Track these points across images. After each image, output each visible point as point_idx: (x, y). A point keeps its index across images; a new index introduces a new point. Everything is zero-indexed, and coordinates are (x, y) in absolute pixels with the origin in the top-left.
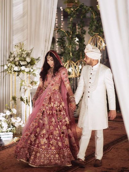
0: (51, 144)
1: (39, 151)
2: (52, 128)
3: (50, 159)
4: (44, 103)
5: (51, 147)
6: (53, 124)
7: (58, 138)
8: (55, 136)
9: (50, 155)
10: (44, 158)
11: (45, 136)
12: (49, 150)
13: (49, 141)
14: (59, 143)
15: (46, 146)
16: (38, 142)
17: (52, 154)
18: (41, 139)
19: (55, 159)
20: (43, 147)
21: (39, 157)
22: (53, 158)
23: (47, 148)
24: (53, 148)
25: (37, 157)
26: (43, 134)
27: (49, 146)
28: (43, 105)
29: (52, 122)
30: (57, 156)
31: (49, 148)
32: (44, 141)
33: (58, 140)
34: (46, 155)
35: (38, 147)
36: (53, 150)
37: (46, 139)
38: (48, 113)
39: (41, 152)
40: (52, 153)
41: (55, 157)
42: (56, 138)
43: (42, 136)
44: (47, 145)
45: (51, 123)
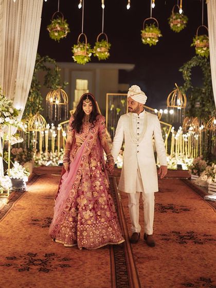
0: (99, 216)
1: (85, 229)
2: (96, 194)
3: (101, 235)
4: (82, 162)
5: (100, 219)
6: (97, 188)
7: (106, 207)
8: (102, 204)
9: (100, 230)
10: (93, 236)
11: (87, 207)
12: (98, 224)
13: (96, 213)
14: (107, 213)
15: (92, 221)
16: (80, 218)
17: (103, 229)
18: (84, 213)
19: (108, 234)
20: (89, 222)
21: (87, 236)
22: (106, 233)
23: (95, 222)
24: (103, 220)
25: (85, 237)
26: (84, 205)
27: (96, 219)
28: (82, 165)
29: (96, 186)
30: (110, 229)
31: (97, 222)
32: (87, 214)
33: (106, 210)
34: (94, 231)
35: (82, 224)
36: (103, 223)
37: (90, 210)
38: (90, 175)
39: (88, 229)
40: (103, 227)
41: (107, 231)
42: (103, 207)
43: (84, 208)
44: (93, 218)
45: (94, 189)
